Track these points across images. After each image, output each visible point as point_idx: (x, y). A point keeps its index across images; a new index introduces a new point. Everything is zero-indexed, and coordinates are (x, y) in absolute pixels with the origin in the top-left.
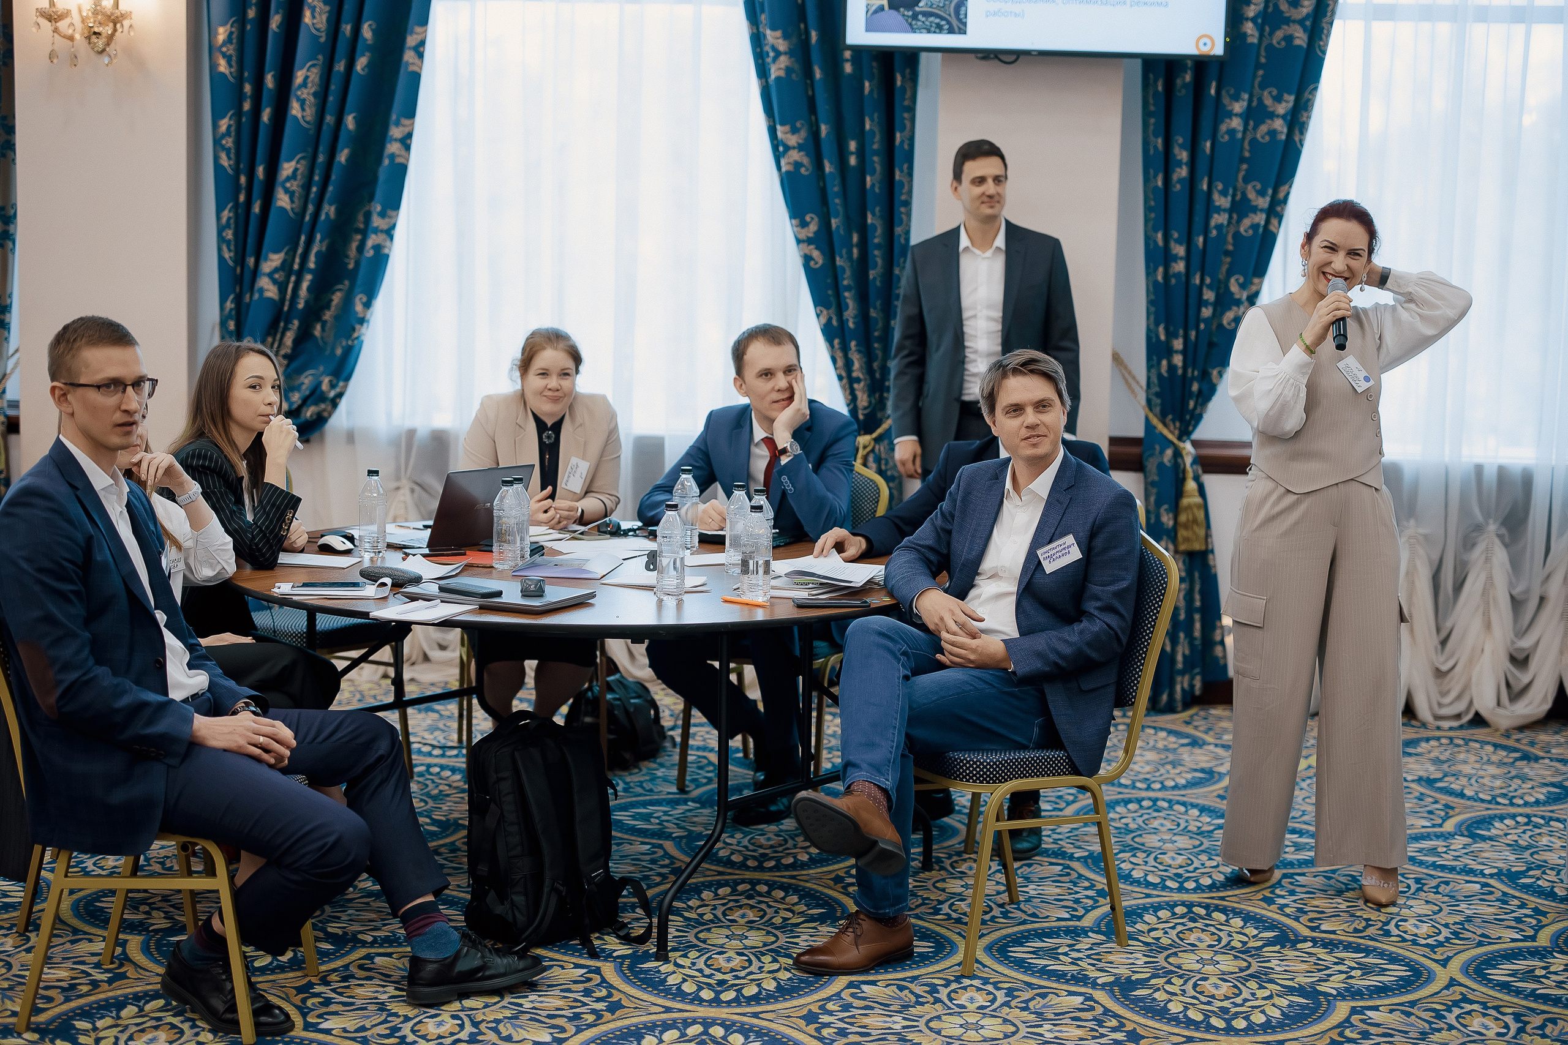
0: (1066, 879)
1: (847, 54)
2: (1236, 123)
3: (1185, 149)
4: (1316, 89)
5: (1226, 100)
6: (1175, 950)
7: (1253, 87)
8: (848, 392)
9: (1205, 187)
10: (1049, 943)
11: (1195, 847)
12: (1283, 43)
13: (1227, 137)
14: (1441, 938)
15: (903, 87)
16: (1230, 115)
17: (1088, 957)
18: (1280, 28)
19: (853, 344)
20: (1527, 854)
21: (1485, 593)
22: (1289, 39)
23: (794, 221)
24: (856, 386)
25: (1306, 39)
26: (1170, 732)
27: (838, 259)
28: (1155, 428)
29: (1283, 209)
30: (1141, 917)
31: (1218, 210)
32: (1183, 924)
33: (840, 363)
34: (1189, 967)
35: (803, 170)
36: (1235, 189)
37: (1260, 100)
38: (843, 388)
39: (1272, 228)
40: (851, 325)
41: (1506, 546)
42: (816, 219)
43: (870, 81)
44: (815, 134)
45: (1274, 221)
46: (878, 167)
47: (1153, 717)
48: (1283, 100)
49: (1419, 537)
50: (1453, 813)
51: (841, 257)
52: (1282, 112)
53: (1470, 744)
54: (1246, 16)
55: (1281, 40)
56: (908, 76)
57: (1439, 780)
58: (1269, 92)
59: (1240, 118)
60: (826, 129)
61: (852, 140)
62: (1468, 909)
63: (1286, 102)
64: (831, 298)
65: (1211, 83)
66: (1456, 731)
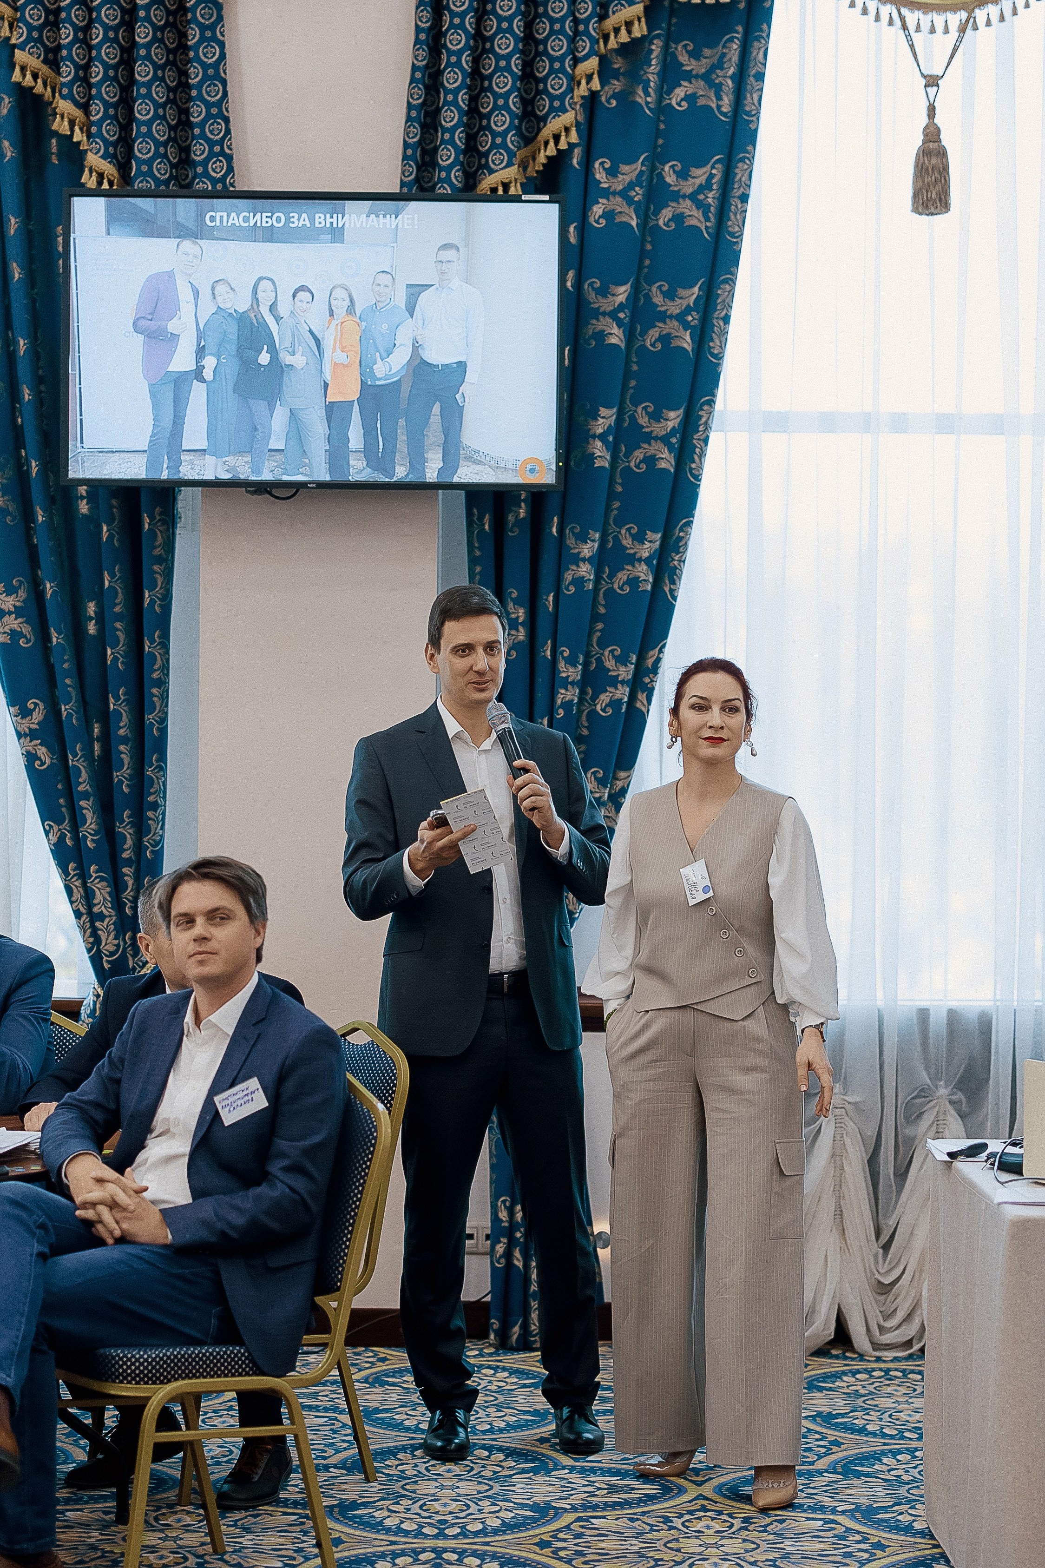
1: (82, 490)
2: (585, 570)
3: (521, 606)
4: (689, 524)
5: (570, 541)
7: (606, 523)
8: (89, 932)
9: (548, 653)
12: (644, 467)
13: (573, 589)
15: (152, 532)
16: (577, 559)
18: (640, 447)
19: (93, 868)
20: (904, 1489)
22: (651, 460)
23: (12, 709)
24: (98, 924)
25: (674, 463)
26: (513, 1372)
27: (70, 757)
29: (652, 681)
31: (565, 684)
33: (77, 895)
35: (22, 642)
36: (588, 656)
37: (617, 540)
38: (83, 928)
39: (638, 705)
40: (90, 844)
42: (42, 706)
43: (107, 526)
44: (37, 593)
45: (642, 697)
46: (122, 636)
47: (499, 1355)
48: (646, 539)
49: (848, 1106)
50: (838, 1449)
51: (75, 755)
52: (646, 554)
53: (910, 1376)
54: (591, 433)
55: (641, 462)
56: (158, 518)
57: (843, 1415)
58: (629, 529)
59: (590, 563)
60: (51, 587)
61: (89, 602)
62: (792, 1545)
63: (650, 542)
64: (63, 809)
65: (553, 520)
66: (900, 1361)
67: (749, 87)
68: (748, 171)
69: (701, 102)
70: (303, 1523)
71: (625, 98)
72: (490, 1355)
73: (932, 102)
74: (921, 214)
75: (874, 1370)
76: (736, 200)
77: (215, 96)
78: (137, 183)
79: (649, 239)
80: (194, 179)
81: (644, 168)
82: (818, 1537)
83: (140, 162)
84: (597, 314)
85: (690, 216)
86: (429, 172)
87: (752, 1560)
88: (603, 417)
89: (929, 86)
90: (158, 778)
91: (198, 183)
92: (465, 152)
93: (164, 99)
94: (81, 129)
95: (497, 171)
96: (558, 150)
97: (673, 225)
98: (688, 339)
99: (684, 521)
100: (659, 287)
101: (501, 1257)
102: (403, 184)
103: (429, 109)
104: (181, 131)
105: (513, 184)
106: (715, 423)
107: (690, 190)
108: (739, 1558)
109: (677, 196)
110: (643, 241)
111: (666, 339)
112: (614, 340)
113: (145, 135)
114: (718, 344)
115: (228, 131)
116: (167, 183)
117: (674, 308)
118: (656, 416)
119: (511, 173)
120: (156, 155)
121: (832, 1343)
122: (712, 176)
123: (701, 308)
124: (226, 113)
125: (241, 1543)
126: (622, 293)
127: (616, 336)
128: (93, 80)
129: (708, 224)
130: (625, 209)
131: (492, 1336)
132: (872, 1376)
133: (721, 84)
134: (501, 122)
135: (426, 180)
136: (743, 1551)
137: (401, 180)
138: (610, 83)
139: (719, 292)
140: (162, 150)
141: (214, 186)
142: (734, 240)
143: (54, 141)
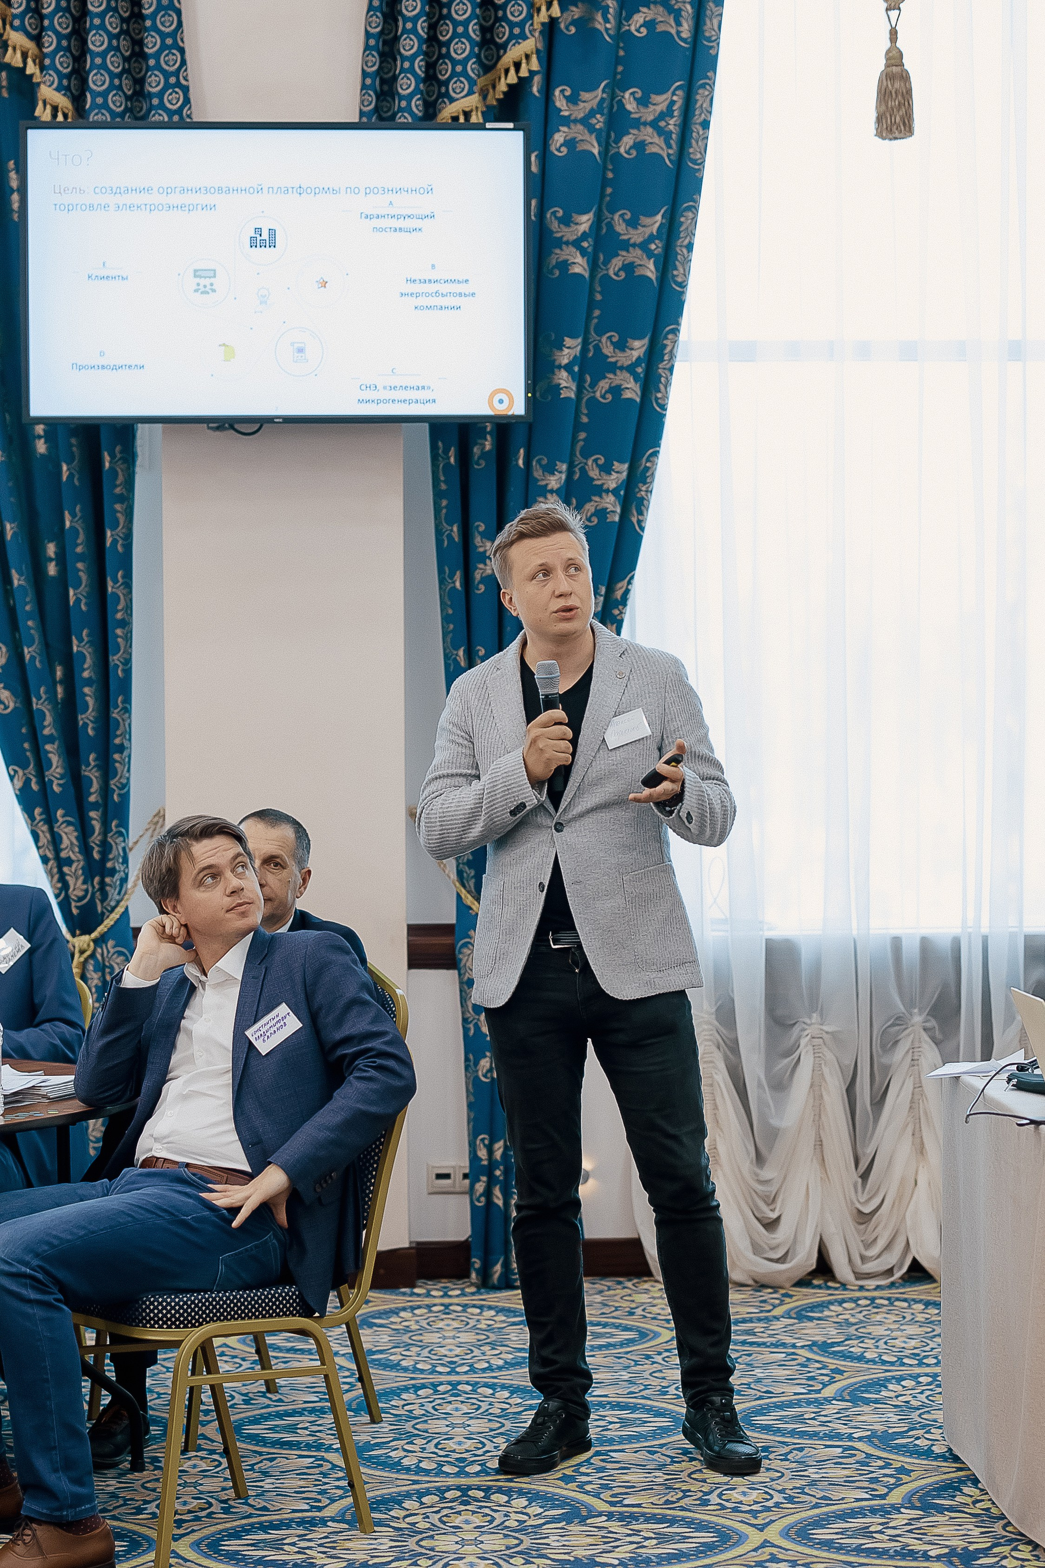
0: (317, 1471)
1: (40, 429)
4: (656, 454)
5: (537, 473)
6: (432, 1533)
7: (572, 454)
8: (56, 877)
10: (275, 1534)
11: (491, 1430)
12: (609, 397)
14: (770, 1504)
15: (113, 471)
16: (544, 491)
17: (320, 1545)
18: (605, 377)
19: (60, 813)
20: (915, 1416)
21: (913, 1105)
22: (616, 390)
24: (66, 869)
25: (639, 393)
26: (500, 1310)
27: (34, 700)
28: (471, 908)
29: (621, 613)
30: (399, 1503)
32: (451, 1508)
33: (45, 838)
34: (444, 1549)
37: (583, 471)
38: (50, 873)
40: (56, 789)
41: (937, 1043)
42: (4, 649)
43: (68, 464)
46: (84, 576)
47: (481, 1294)
48: (613, 470)
49: (825, 1036)
50: (841, 1377)
51: (39, 698)
52: (613, 485)
53: (896, 1303)
54: (557, 363)
55: (606, 392)
56: (119, 456)
57: (838, 1344)
58: (596, 461)
59: (558, 495)
60: (12, 528)
61: (49, 542)
62: (816, 1473)
63: (617, 472)
64: (28, 754)
65: (519, 451)
66: (883, 1290)
67: (708, 13)
68: (709, 97)
69: (660, 28)
70: (321, 1466)
71: (584, 24)
72: (473, 1294)
73: (894, 26)
74: (884, 138)
75: (859, 1299)
76: (697, 126)
77: (170, 26)
78: (92, 115)
79: (610, 167)
80: (149, 111)
81: (605, 95)
82: (841, 1463)
83: (95, 95)
84: (560, 243)
85: (651, 143)
86: (388, 102)
87: (780, 1488)
88: (568, 348)
89: (890, 10)
90: (123, 720)
91: (154, 115)
92: (425, 81)
93: (118, 30)
94: (34, 61)
95: (458, 99)
96: (519, 78)
97: (634, 153)
98: (651, 265)
99: (651, 451)
100: (622, 216)
101: (481, 1195)
102: (362, 114)
103: (386, 37)
104: (135, 62)
105: (474, 113)
106: (680, 353)
107: (651, 118)
108: (765, 1487)
109: (638, 124)
110: (605, 168)
111: (629, 268)
112: (577, 270)
113: (99, 67)
114: (682, 271)
115: (184, 62)
116: (122, 115)
117: (636, 236)
118: (621, 346)
119: (474, 100)
120: (112, 87)
121: (814, 1274)
122: (673, 103)
123: (664, 237)
124: (181, 44)
125: (262, 1487)
126: (585, 222)
127: (579, 266)
128: (45, 12)
129: (671, 151)
130: (587, 136)
131: (474, 1275)
132: (858, 1305)
133: (680, 10)
134: (461, 50)
135: (385, 109)
136: (768, 1480)
137: (361, 110)
138: (568, 10)
139: (682, 219)
140: (116, 82)
141: (170, 117)
142: (697, 167)
143: (4, 74)
